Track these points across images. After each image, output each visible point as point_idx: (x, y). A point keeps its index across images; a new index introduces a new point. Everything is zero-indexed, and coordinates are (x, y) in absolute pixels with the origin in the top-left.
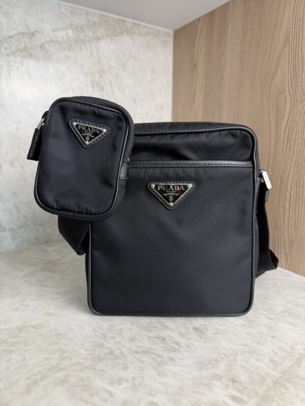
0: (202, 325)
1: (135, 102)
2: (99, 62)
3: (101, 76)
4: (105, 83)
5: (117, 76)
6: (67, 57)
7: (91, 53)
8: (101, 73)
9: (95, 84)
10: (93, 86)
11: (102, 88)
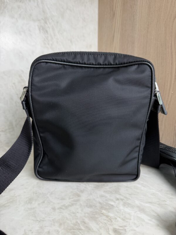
0: (121, 227)
1: (71, 41)
2: (43, 12)
3: (46, 23)
4: (49, 27)
5: (57, 22)
6: (19, 7)
7: (37, 4)
8: (46, 20)
9: (41, 28)
10: (39, 29)
11: (47, 32)
